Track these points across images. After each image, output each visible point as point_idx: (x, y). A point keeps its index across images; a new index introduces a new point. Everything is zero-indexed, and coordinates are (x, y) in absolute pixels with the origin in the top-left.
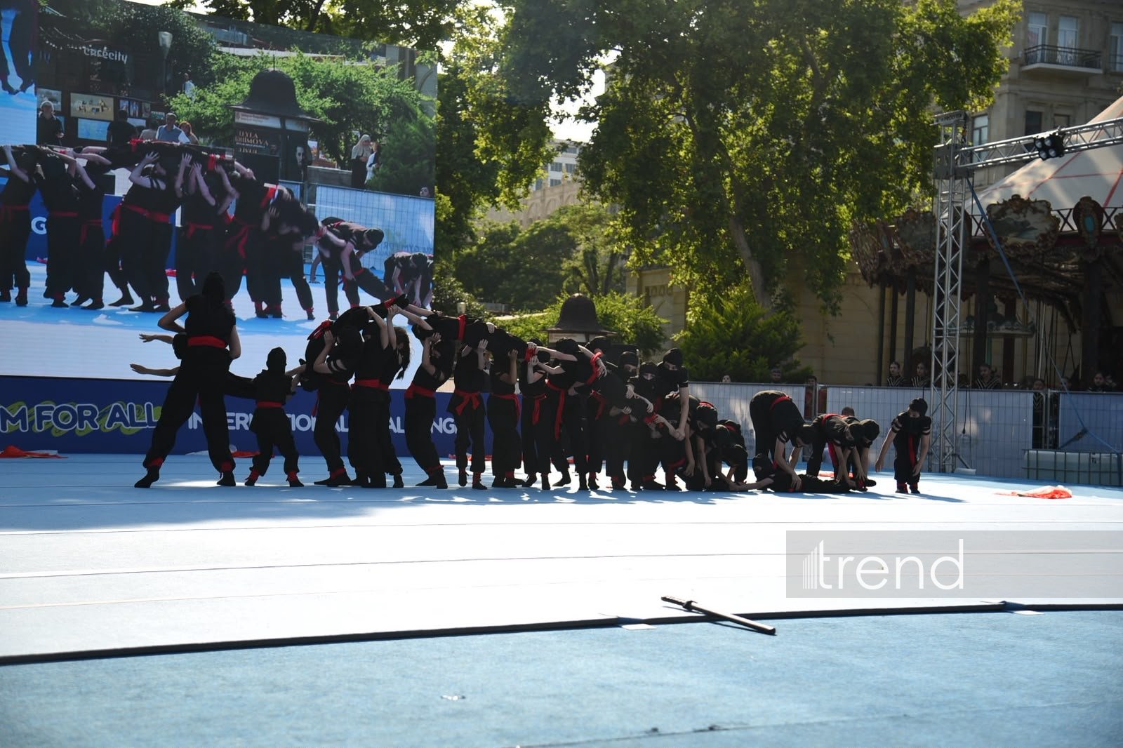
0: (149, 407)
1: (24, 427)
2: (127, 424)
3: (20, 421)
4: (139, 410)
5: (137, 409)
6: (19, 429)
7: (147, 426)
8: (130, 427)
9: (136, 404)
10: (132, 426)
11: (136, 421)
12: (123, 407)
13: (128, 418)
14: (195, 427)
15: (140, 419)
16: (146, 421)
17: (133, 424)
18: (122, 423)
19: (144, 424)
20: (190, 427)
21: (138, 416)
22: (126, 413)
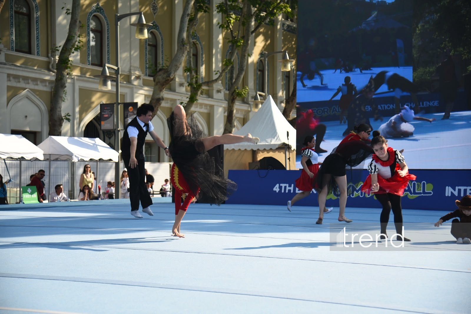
0: (424, 184)
1: (362, 195)
2: (411, 193)
3: (360, 192)
4: (418, 185)
5: (417, 185)
6: (359, 196)
7: (422, 195)
8: (413, 195)
9: (417, 182)
10: (414, 194)
11: (416, 192)
12: (410, 184)
13: (412, 190)
14: (450, 195)
15: (418, 191)
16: (422, 192)
17: (415, 193)
18: (409, 193)
19: (420, 193)
20: (447, 195)
21: (417, 189)
22: (411, 187)
